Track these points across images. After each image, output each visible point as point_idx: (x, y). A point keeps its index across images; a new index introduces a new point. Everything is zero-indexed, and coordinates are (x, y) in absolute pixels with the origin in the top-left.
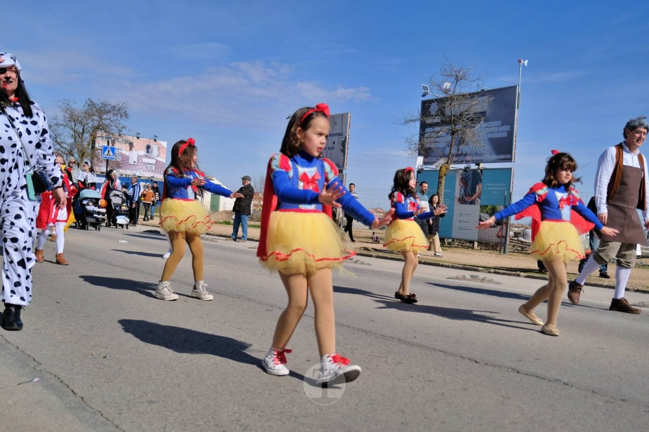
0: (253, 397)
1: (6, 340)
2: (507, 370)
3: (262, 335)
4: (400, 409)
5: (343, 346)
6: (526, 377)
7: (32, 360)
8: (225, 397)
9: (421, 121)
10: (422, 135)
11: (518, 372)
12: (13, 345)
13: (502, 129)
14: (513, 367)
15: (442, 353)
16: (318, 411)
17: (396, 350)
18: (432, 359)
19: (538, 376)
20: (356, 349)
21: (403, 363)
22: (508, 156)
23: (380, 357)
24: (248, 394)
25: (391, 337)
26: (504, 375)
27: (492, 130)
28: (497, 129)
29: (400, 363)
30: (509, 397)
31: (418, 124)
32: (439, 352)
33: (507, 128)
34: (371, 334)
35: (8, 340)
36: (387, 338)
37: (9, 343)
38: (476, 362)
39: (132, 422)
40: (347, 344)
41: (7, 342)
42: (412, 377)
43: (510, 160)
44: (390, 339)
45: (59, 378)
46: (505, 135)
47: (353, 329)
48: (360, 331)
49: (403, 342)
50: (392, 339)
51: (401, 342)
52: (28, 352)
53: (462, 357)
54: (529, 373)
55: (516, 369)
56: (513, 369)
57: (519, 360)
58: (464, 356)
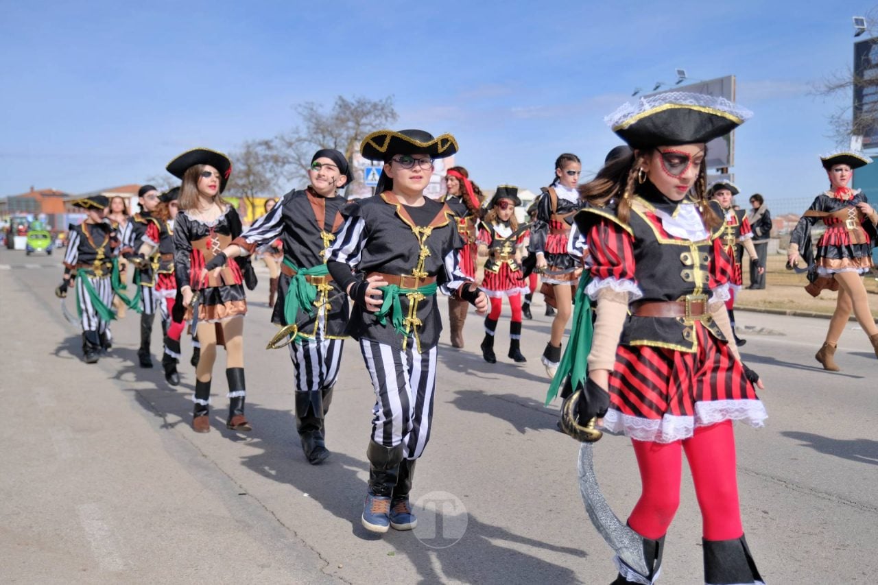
1: (278, 520)
3: (626, 495)
5: (750, 513)
7: (317, 555)
9: (856, 85)
10: (858, 109)
12: (288, 528)
17: (835, 518)
20: (771, 518)
23: (810, 534)
25: (826, 493)
29: (843, 545)
31: (850, 91)
34: (794, 487)
35: (282, 521)
36: (820, 495)
37: (284, 525)
41: (281, 523)
42: (863, 573)
44: (824, 495)
47: (765, 478)
48: (776, 481)
49: (846, 502)
50: (828, 497)
51: (843, 501)
52: (310, 542)
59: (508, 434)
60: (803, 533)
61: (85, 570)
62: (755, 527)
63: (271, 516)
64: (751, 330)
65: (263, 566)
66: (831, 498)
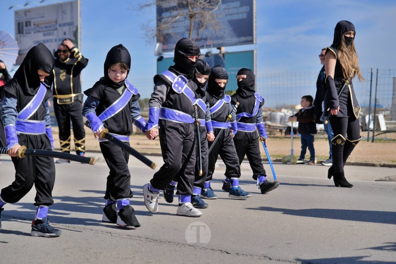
2: (259, 257)
9: (157, 6)
10: (159, 20)
11: (270, 259)
13: (241, 10)
14: (265, 255)
18: (181, 255)
19: (290, 261)
20: (100, 253)
21: (151, 262)
22: (249, 38)
23: (126, 259)
25: (138, 237)
27: (231, 11)
28: (235, 11)
33: (246, 9)
34: (117, 235)
38: (227, 253)
40: (91, 249)
43: (251, 42)
44: (137, 238)
46: (244, 16)
47: (97, 232)
48: (104, 233)
49: (150, 240)
50: (139, 239)
51: (149, 240)
53: (213, 250)
54: (281, 259)
55: (268, 256)
56: (265, 257)
57: (271, 247)
58: (215, 249)
60: (122, 259)
62: (89, 258)
66: (141, 239)
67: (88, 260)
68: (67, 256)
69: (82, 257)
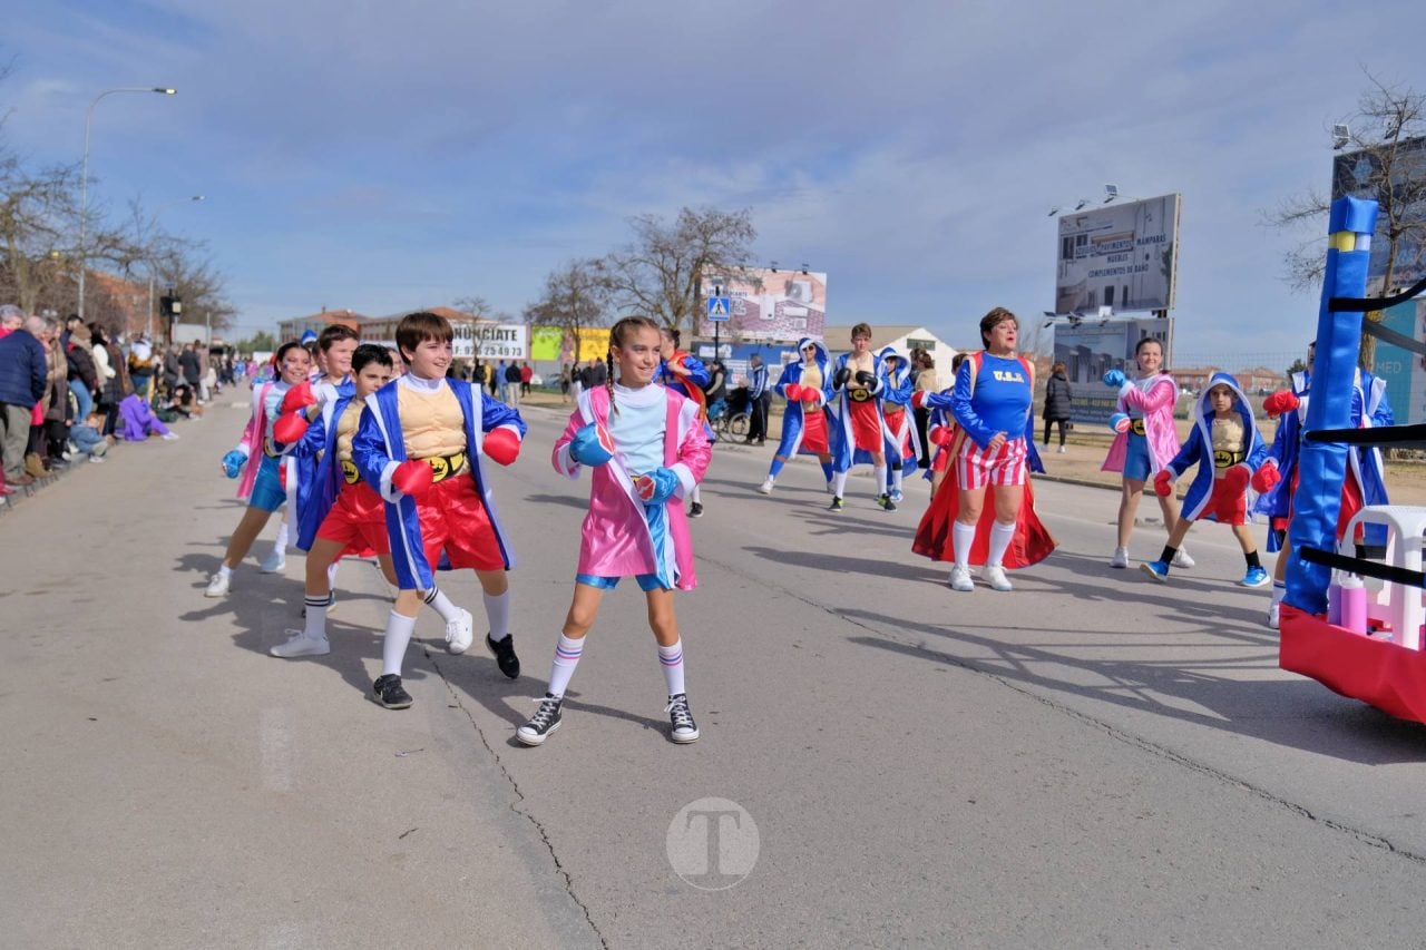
0: (844, 889)
1: (484, 741)
2: (1370, 840)
4: (1103, 933)
6: (1405, 863)
7: (514, 787)
8: (795, 886)
11: (1392, 849)
12: (492, 752)
14: (1384, 836)
15: (1247, 789)
16: (948, 927)
17: (1153, 778)
18: (1218, 805)
20: (1073, 773)
21: (1154, 814)
23: (1113, 796)
24: (838, 879)
25: (1155, 745)
26: (1357, 856)
29: (1148, 813)
30: (1341, 917)
32: (1242, 786)
34: (1119, 735)
35: (488, 742)
36: (1146, 746)
37: (490, 747)
38: (1310, 816)
39: (629, 935)
40: (1061, 761)
42: (1158, 851)
45: (542, 831)
47: (1088, 720)
48: (1100, 725)
49: (1174, 758)
50: (1155, 750)
51: (1171, 756)
52: (510, 771)
53: (1285, 803)
54: (1413, 852)
55: (1390, 839)
56: (1382, 840)
57: (1408, 816)
58: (1288, 801)
59: (796, 647)
60: (1105, 795)
61: (244, 789)
62: (1050, 783)
63: (478, 734)
64: (1152, 524)
65: (446, 797)
66: (1159, 751)
67: (1047, 789)
68: (1016, 772)
69: (1039, 779)
